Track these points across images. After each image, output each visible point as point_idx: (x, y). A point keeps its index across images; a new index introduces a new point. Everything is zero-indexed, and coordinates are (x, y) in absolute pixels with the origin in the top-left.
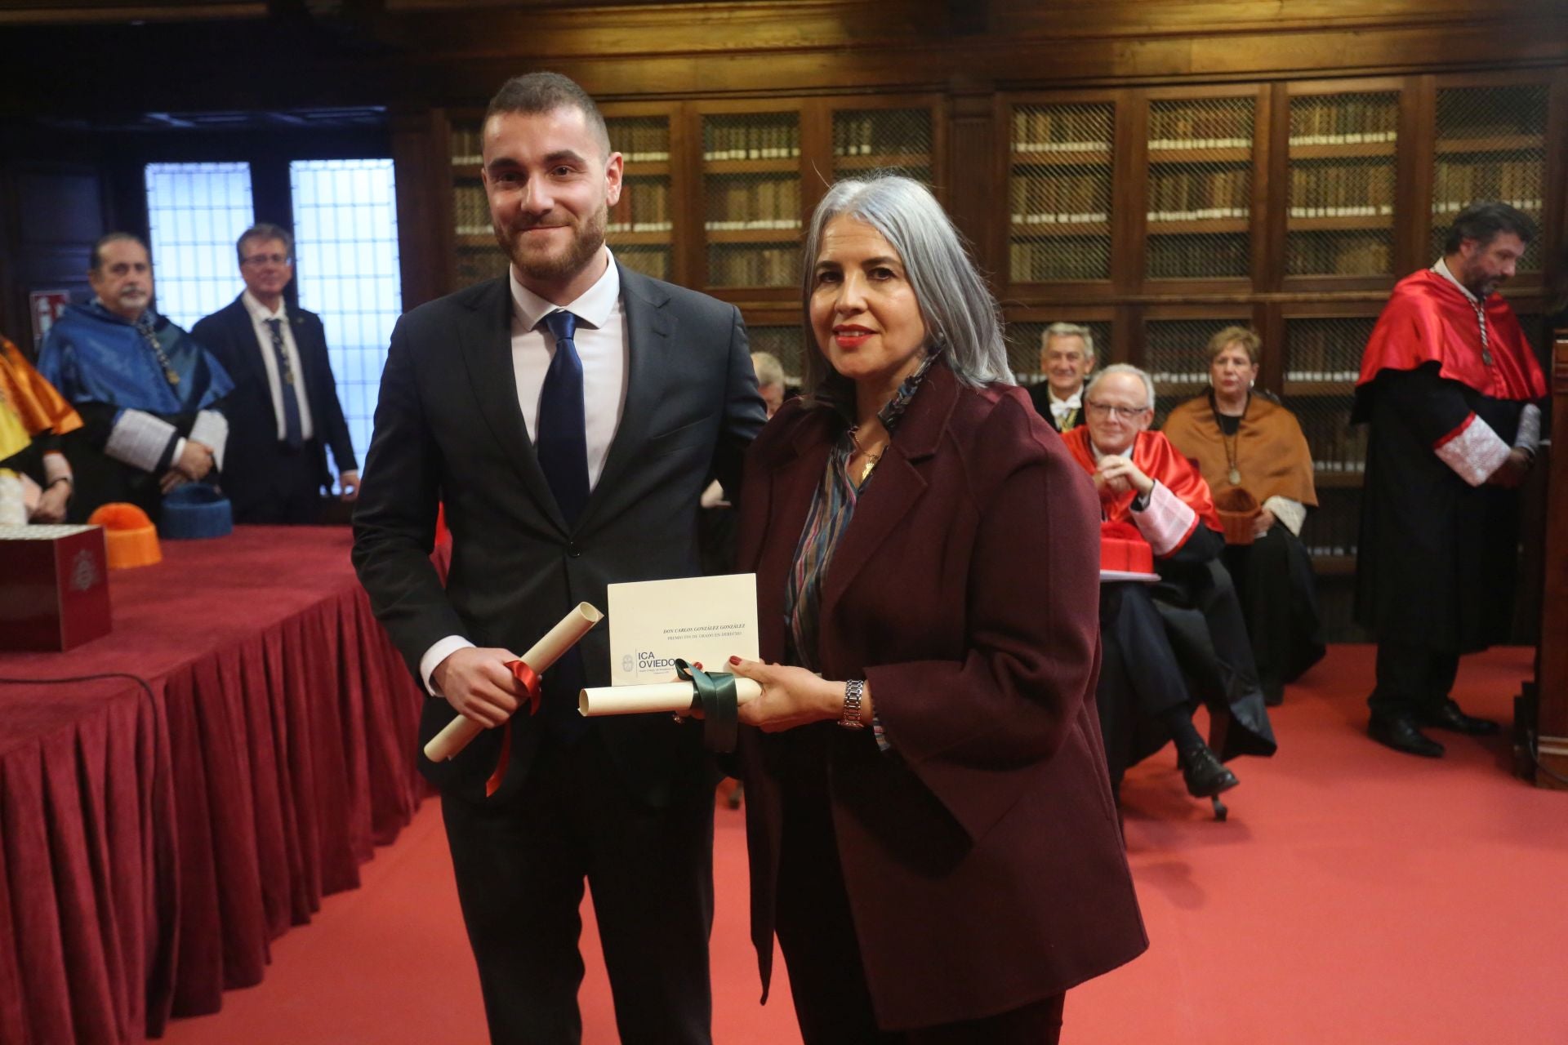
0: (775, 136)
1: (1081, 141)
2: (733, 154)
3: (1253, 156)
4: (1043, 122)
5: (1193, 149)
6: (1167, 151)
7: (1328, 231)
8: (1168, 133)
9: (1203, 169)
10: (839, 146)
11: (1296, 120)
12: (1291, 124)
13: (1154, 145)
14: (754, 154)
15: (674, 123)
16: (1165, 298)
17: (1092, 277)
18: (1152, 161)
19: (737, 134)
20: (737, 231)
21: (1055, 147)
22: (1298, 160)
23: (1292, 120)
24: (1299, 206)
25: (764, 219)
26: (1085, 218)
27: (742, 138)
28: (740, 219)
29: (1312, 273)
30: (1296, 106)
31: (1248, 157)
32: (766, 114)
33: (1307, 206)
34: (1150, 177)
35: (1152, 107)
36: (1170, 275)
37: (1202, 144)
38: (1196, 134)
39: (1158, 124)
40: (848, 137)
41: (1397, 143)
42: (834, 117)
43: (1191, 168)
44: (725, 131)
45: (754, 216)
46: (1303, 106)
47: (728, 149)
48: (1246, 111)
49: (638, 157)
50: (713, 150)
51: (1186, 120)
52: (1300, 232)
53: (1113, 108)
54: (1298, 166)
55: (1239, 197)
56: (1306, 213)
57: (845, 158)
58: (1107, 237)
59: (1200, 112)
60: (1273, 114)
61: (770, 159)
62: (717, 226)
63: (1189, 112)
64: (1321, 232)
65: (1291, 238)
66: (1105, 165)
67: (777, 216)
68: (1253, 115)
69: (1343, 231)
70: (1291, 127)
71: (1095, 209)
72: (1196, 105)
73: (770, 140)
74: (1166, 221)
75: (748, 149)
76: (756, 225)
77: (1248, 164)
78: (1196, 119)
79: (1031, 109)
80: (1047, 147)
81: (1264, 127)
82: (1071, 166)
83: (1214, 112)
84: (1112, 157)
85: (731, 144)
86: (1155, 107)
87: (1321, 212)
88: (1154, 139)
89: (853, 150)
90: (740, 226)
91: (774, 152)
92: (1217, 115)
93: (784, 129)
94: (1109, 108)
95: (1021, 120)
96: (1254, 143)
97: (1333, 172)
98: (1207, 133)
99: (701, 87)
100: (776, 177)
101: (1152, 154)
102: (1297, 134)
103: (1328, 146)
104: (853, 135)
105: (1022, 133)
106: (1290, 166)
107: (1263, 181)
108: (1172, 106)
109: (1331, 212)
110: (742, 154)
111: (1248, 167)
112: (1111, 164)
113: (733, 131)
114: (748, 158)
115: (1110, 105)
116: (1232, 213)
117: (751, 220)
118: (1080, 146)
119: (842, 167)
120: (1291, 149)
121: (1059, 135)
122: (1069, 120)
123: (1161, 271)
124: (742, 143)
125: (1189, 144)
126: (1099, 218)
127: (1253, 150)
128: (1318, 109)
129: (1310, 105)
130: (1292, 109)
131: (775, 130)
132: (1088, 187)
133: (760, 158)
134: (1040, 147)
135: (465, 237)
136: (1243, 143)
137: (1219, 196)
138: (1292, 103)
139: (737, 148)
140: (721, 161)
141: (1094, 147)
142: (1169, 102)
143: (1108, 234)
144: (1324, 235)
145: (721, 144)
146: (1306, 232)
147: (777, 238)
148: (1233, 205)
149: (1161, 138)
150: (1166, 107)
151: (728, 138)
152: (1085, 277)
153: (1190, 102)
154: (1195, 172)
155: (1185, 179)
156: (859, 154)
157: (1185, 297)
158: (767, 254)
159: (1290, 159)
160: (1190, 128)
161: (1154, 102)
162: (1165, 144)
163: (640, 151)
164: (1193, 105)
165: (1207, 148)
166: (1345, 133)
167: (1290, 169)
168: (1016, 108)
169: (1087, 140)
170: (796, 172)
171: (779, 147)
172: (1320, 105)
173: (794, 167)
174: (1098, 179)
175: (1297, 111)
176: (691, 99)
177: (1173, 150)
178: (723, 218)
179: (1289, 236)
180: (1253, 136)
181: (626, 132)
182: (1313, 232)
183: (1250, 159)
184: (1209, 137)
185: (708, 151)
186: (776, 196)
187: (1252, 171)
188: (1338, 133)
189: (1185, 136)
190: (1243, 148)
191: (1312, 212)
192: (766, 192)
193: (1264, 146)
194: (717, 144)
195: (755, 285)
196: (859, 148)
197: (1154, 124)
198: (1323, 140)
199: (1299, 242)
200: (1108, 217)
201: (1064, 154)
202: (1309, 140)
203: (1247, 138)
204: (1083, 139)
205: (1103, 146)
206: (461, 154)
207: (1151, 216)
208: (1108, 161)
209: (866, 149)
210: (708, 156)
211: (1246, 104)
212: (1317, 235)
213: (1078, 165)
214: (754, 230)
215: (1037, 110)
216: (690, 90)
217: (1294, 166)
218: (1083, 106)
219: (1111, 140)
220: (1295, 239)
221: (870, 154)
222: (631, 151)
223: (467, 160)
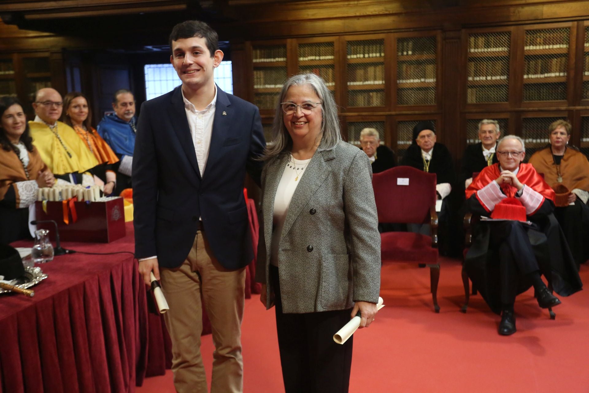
0: (374, 48)
1: (497, 47)
2: (358, 56)
3: (569, 52)
4: (481, 40)
5: (543, 49)
6: (532, 50)
8: (533, 43)
9: (547, 57)
10: (399, 52)
11: (587, 36)
12: (586, 38)
13: (527, 48)
14: (366, 56)
15: (336, 45)
16: (531, 109)
17: (501, 101)
18: (526, 55)
19: (360, 48)
20: (360, 85)
21: (486, 50)
23: (586, 36)
25: (370, 81)
26: (498, 78)
27: (362, 50)
28: (361, 81)
31: (567, 52)
32: (371, 40)
34: (525, 61)
35: (526, 33)
36: (533, 100)
37: (547, 47)
38: (544, 43)
39: (528, 39)
40: (403, 48)
42: (398, 40)
43: (543, 57)
44: (355, 47)
45: (366, 79)
47: (356, 54)
48: (566, 33)
49: (322, 58)
50: (351, 54)
51: (540, 37)
54: (588, 55)
55: (563, 68)
57: (402, 56)
59: (546, 34)
60: (577, 34)
61: (372, 57)
62: (352, 83)
63: (542, 35)
65: (585, 84)
66: (507, 57)
67: (375, 79)
68: (569, 35)
71: (502, 74)
72: (545, 32)
73: (373, 50)
74: (531, 78)
75: (364, 54)
76: (367, 83)
77: (566, 54)
78: (545, 37)
79: (476, 35)
81: (574, 39)
82: (493, 57)
83: (552, 34)
84: (509, 53)
85: (358, 52)
86: (527, 32)
88: (527, 45)
89: (405, 53)
90: (361, 83)
91: (374, 55)
92: (554, 35)
93: (378, 46)
94: (508, 34)
95: (472, 39)
96: (569, 46)
98: (549, 43)
99: (346, 30)
100: (375, 64)
101: (526, 52)
104: (405, 47)
105: (473, 45)
106: (585, 55)
107: (573, 61)
108: (535, 32)
110: (362, 56)
111: (566, 56)
112: (509, 56)
113: (358, 47)
114: (364, 57)
115: (509, 33)
116: (559, 74)
117: (365, 81)
118: (496, 49)
119: (401, 60)
120: (585, 48)
121: (488, 45)
122: (492, 39)
123: (529, 98)
124: (362, 52)
125: (541, 47)
126: (504, 77)
127: (569, 49)
130: (586, 32)
131: (375, 46)
132: (499, 65)
133: (369, 57)
134: (480, 50)
135: (257, 89)
136: (565, 46)
137: (554, 67)
138: (586, 29)
139: (360, 53)
140: (353, 59)
141: (502, 49)
142: (533, 30)
143: (508, 84)
145: (354, 52)
147: (374, 88)
148: (560, 71)
149: (530, 45)
150: (532, 32)
151: (356, 50)
152: (498, 101)
153: (542, 30)
154: (544, 58)
155: (540, 62)
156: (407, 54)
157: (540, 108)
158: (371, 94)
159: (585, 52)
160: (542, 41)
161: (527, 31)
162: (532, 48)
163: (323, 56)
164: (544, 32)
165: (549, 49)
167: (585, 56)
168: (470, 35)
169: (499, 47)
170: (383, 62)
171: (376, 53)
173: (382, 60)
174: (503, 62)
176: (343, 35)
177: (535, 50)
178: (354, 80)
180: (569, 43)
181: (318, 48)
183: (568, 53)
184: (550, 44)
185: (349, 55)
186: (375, 72)
187: (568, 57)
189: (540, 44)
190: (565, 48)
192: (371, 70)
193: (574, 47)
194: (352, 52)
195: (366, 106)
196: (407, 52)
197: (527, 40)
200: (507, 77)
201: (490, 53)
203: (567, 44)
204: (497, 46)
205: (506, 49)
206: (256, 58)
207: (525, 77)
208: (508, 55)
209: (410, 53)
210: (349, 57)
211: (566, 30)
213: (495, 57)
214: (366, 85)
215: (479, 36)
216: (342, 32)
217: (586, 55)
218: (497, 34)
219: (509, 46)
220: (587, 84)
221: (412, 54)
222: (319, 56)
223: (258, 61)
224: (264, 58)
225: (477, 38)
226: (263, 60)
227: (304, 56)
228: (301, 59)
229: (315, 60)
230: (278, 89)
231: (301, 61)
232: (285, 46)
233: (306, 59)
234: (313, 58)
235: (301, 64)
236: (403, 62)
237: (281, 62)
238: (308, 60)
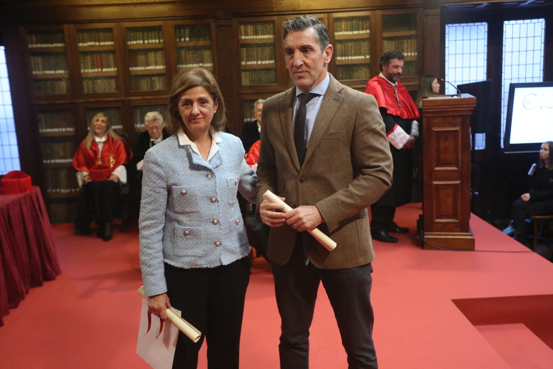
0: (153, 35)
1: (264, 35)
2: (138, 42)
4: (250, 28)
7: (349, 65)
10: (177, 38)
11: (336, 26)
12: (335, 28)
14: (146, 42)
15: (115, 31)
17: (271, 83)
19: (139, 34)
20: (141, 71)
21: (255, 37)
22: (338, 40)
23: (335, 26)
24: (339, 56)
25: (152, 65)
26: (267, 62)
27: (141, 36)
28: (142, 66)
29: (345, 79)
30: (336, 21)
32: (149, 27)
33: (342, 56)
40: (180, 35)
41: (370, 34)
42: (175, 27)
44: (134, 33)
45: (148, 65)
46: (338, 21)
47: (136, 40)
49: (102, 43)
50: (131, 41)
52: (340, 65)
53: (274, 23)
54: (338, 42)
56: (342, 58)
57: (179, 43)
58: (275, 68)
60: (328, 24)
61: (152, 43)
62: (134, 69)
64: (347, 65)
65: (338, 68)
66: (273, 43)
67: (156, 64)
69: (354, 64)
70: (335, 29)
71: (270, 59)
73: (151, 36)
75: (144, 40)
76: (148, 68)
79: (245, 24)
80: (252, 37)
82: (261, 43)
84: (275, 40)
85: (137, 38)
87: (347, 58)
89: (183, 40)
90: (143, 68)
91: (154, 41)
93: (157, 32)
94: (272, 23)
95: (242, 27)
97: (350, 44)
99: (124, 17)
100: (155, 50)
102: (337, 31)
103: (347, 35)
104: (182, 34)
105: (243, 32)
106: (335, 42)
109: (350, 58)
110: (141, 42)
112: (275, 43)
113: (138, 33)
114: (144, 43)
118: (264, 37)
119: (179, 46)
120: (335, 36)
121: (256, 33)
122: (259, 27)
124: (141, 38)
126: (272, 62)
128: (343, 22)
129: (341, 21)
130: (335, 23)
131: (153, 33)
132: (267, 51)
133: (149, 43)
134: (249, 37)
135: (36, 75)
138: (335, 20)
139: (140, 40)
140: (134, 45)
141: (268, 37)
143: (275, 67)
144: (348, 66)
146: (342, 65)
147: (157, 72)
151: (136, 36)
152: (268, 83)
156: (185, 41)
158: (153, 78)
159: (335, 40)
163: (102, 41)
166: (353, 31)
167: (335, 44)
168: (240, 23)
169: (266, 35)
170: (162, 48)
171: (155, 39)
172: (345, 21)
173: (161, 46)
174: (270, 48)
175: (336, 23)
176: (120, 22)
178: (136, 65)
179: (336, 66)
181: (97, 34)
182: (345, 65)
185: (129, 41)
186: (156, 57)
188: (350, 31)
191: (344, 58)
192: (151, 56)
194: (132, 38)
195: (150, 90)
196: (185, 39)
198: (346, 33)
199: (340, 69)
200: (275, 62)
201: (258, 40)
202: (341, 33)
204: (264, 34)
205: (271, 36)
206: (32, 43)
209: (187, 39)
210: (129, 43)
212: (346, 66)
213: (263, 43)
214: (148, 70)
215: (248, 24)
216: (120, 18)
217: (337, 42)
218: (263, 22)
219: (274, 34)
220: (339, 68)
221: (189, 41)
222: (99, 41)
223: (34, 46)
224: (41, 43)
225: (246, 26)
226: (39, 45)
227: (83, 42)
228: (81, 45)
229: (95, 46)
230: (58, 75)
231: (80, 47)
232: (62, 31)
233: (86, 45)
234: (93, 43)
235: (81, 50)
236: (182, 48)
237: (59, 47)
238: (88, 46)
